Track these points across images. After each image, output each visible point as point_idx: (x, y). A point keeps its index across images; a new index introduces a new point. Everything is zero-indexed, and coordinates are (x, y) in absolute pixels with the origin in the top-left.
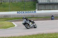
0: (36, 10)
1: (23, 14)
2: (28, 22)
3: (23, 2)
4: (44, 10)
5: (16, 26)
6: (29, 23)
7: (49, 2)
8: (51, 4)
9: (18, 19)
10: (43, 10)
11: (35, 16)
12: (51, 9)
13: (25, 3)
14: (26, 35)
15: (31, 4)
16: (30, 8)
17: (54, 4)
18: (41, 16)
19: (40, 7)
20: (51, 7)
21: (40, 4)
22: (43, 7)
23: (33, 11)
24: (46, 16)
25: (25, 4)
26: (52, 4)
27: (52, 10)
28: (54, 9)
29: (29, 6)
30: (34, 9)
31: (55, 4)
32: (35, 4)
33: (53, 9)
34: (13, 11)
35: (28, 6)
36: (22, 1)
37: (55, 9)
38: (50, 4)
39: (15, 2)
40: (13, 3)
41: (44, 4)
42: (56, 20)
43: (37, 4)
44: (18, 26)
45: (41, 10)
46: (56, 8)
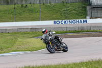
0: (87, 17)
3: (65, 4)
11: (85, 29)
13: (68, 5)
15: (79, 7)
16: (77, 14)
18: (96, 29)
19: (95, 13)
21: (93, 8)
22: (100, 13)
25: (68, 7)
30: (84, 16)
34: (46, 20)
35: (74, 11)
36: (63, 2)
39: (50, 3)
40: (46, 6)
43: (88, 8)
45: (96, 18)
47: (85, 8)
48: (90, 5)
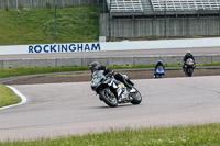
0: (101, 38)
1: (52, 56)
2: (112, 82)
3: (53, 10)
4: (130, 38)
5: (24, 100)
6: (115, 86)
7: (148, 8)
8: (158, 16)
9: (32, 73)
10: (127, 41)
12: (158, 34)
13: (59, 12)
14: (62, 134)
15: (83, 17)
16: (78, 32)
17: (167, 16)
18: (119, 64)
19: (117, 29)
20: (158, 27)
21: (114, 17)
22: (127, 28)
23: (90, 45)
24: (138, 63)
25: (60, 16)
26: (162, 16)
27: (160, 38)
28: (168, 34)
29: (74, 23)
30: (95, 35)
31: (174, 16)
32: (96, 16)
33: (165, 38)
34: (12, 44)
35: (72, 25)
36: (48, 5)
37: (171, 38)
38: (152, 16)
39: (20, 7)
40: (12, 14)
41: (131, 17)
42: (175, 76)
43: (103, 17)
44: (34, 102)
45: (120, 39)
46: (176, 34)
47: (96, 18)
48: (108, 11)
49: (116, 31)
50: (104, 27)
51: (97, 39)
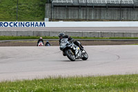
0: (45, 19)
2: (73, 46)
4: (64, 20)
6: (74, 49)
7: (76, 1)
8: (82, 6)
10: (62, 21)
11: (43, 35)
12: (82, 18)
13: (20, 2)
15: (34, 6)
16: (31, 14)
17: (88, 7)
20: (81, 14)
21: (54, 6)
22: (62, 14)
25: (20, 4)
26: (84, 7)
27: (83, 20)
28: (88, 18)
29: (29, 9)
30: (42, 17)
31: (92, 7)
33: (86, 20)
35: (27, 10)
37: (89, 20)
38: (78, 6)
41: (65, 6)
43: (48, 6)
45: (58, 20)
46: (93, 18)
47: (43, 6)
48: (51, 2)
49: (55, 15)
50: (48, 12)
51: (43, 20)
